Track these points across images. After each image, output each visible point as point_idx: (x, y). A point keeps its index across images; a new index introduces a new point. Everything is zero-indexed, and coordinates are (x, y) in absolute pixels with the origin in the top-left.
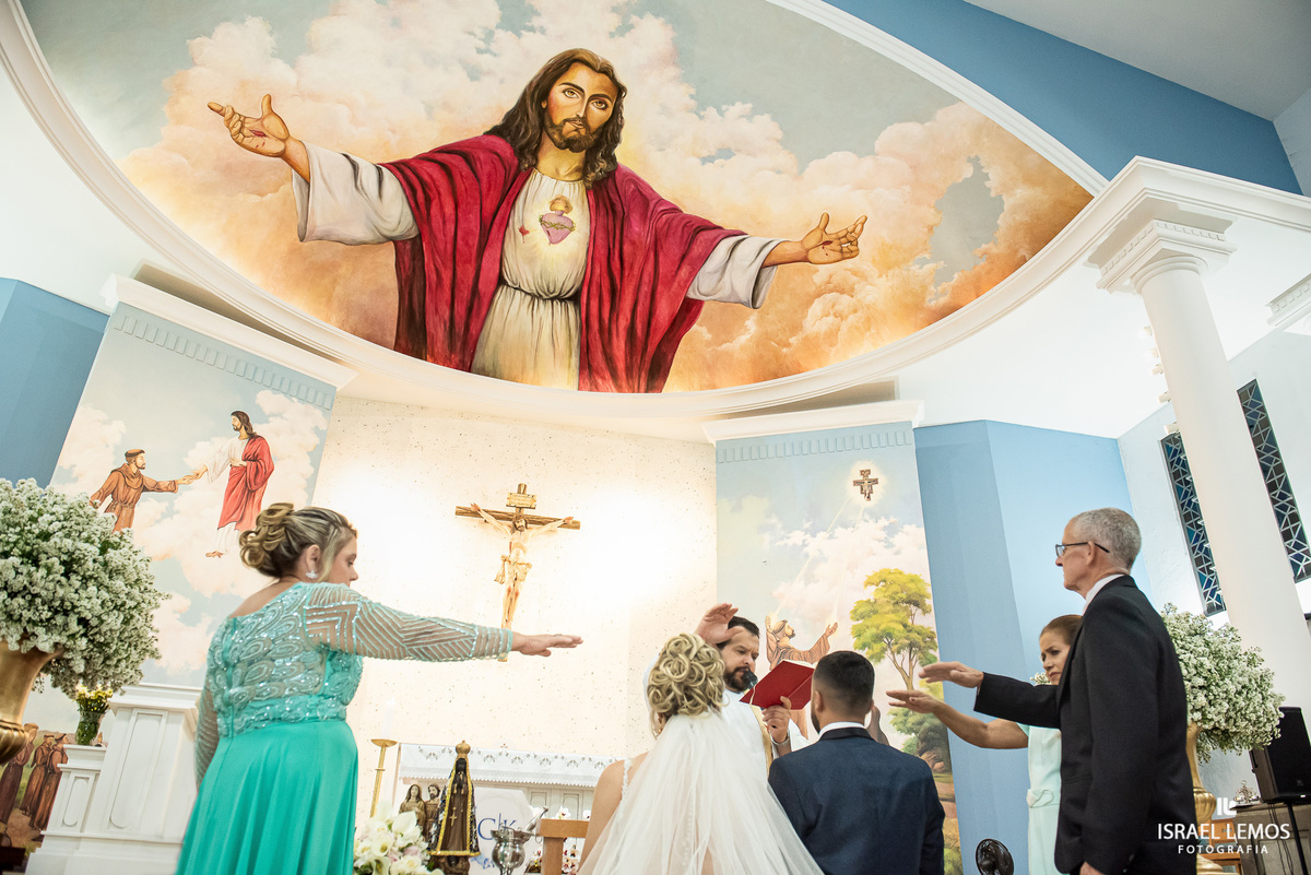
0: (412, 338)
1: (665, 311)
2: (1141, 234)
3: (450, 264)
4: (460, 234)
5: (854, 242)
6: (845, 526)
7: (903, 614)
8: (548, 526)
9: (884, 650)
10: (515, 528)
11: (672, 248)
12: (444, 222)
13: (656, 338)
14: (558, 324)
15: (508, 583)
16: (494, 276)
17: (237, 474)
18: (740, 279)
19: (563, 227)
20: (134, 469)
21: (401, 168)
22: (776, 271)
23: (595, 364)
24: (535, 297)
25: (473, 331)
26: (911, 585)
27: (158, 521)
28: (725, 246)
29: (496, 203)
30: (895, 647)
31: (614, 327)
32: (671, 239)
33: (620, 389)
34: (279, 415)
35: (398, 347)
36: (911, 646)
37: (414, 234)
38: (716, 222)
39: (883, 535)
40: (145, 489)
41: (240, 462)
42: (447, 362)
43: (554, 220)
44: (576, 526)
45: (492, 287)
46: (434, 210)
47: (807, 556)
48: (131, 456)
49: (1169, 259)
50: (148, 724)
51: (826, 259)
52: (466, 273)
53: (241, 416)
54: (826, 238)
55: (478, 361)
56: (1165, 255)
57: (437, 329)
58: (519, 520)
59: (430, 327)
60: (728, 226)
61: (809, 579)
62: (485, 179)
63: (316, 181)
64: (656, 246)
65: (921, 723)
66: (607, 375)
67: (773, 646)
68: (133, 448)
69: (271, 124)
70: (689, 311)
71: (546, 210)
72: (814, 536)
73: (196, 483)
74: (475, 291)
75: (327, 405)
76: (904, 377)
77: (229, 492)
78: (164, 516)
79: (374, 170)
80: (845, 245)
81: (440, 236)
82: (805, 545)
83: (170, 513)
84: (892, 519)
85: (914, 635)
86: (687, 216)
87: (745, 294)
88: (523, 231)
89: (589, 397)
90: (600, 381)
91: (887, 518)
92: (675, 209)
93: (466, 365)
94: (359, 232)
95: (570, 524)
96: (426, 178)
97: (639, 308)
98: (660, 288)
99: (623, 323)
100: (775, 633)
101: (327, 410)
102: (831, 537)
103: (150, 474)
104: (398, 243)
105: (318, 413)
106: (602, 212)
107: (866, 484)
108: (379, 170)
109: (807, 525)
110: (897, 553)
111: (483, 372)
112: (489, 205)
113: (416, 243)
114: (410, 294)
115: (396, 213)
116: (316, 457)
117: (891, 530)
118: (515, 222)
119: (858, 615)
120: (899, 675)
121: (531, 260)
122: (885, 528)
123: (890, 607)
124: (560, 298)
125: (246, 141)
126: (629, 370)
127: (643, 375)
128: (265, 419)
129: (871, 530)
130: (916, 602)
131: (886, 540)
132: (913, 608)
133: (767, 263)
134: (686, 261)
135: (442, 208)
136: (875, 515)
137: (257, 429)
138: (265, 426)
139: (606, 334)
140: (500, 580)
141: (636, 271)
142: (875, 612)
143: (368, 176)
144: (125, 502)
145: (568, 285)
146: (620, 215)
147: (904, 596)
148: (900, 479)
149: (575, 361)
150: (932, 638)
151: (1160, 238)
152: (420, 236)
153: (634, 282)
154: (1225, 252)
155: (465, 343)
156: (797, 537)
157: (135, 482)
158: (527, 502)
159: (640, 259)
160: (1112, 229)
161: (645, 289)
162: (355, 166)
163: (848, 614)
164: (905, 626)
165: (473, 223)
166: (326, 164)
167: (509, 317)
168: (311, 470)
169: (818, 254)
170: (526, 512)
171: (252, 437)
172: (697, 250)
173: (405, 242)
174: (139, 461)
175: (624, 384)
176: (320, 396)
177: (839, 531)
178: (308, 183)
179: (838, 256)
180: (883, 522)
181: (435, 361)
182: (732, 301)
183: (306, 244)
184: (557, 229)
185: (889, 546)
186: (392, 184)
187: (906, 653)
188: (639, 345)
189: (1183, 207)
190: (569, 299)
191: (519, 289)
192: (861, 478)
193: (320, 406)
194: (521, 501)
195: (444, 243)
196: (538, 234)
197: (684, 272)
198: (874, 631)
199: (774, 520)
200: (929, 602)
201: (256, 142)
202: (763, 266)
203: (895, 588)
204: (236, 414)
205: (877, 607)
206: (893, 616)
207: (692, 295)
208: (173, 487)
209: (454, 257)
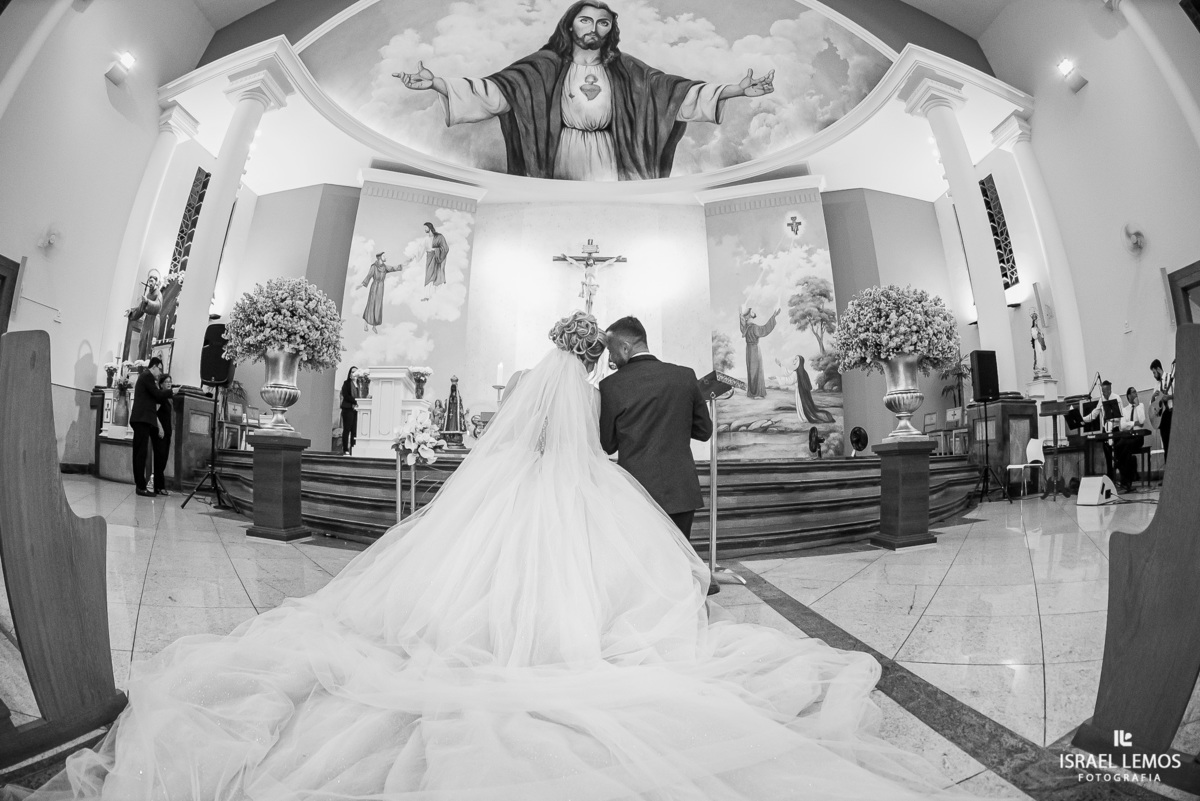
0: (517, 165)
1: (664, 131)
2: (921, 85)
3: (532, 121)
4: (534, 103)
5: (770, 84)
6: (784, 251)
7: (817, 302)
8: (607, 262)
9: (807, 324)
10: (587, 265)
11: (662, 95)
12: (525, 100)
13: (661, 146)
14: (601, 144)
15: (586, 297)
16: (558, 123)
17: (431, 255)
18: (707, 108)
19: (594, 90)
20: (381, 262)
21: (495, 77)
22: (728, 101)
23: (626, 164)
24: (584, 131)
25: (551, 154)
26: (822, 285)
27: (396, 287)
28: (694, 90)
29: (552, 84)
30: (813, 322)
31: (635, 142)
32: (661, 89)
33: (644, 178)
34: (448, 220)
35: (510, 172)
36: (822, 320)
37: (508, 109)
38: (686, 77)
39: (805, 255)
40: (388, 272)
41: (431, 249)
42: (538, 175)
43: (588, 87)
44: (624, 260)
45: (559, 130)
46: (518, 94)
47: (762, 269)
48: (379, 256)
49: (936, 100)
50: (387, 386)
51: (756, 94)
52: (542, 125)
53: (429, 225)
54: (753, 82)
55: (556, 171)
56: (933, 97)
57: (530, 159)
58: (589, 260)
59: (526, 157)
60: (694, 79)
61: (764, 283)
62: (544, 73)
63: (452, 95)
64: (653, 94)
65: (826, 365)
66: (635, 170)
67: (744, 323)
68: (379, 253)
69: (425, 74)
70: (678, 129)
71: (583, 83)
72: (765, 257)
73: (411, 263)
74: (549, 133)
75: (473, 210)
76: (811, 161)
77: (428, 266)
78: (398, 283)
79: (481, 82)
80: (766, 86)
81: (524, 107)
82: (760, 263)
83: (401, 281)
84: (810, 246)
85: (824, 315)
86: (667, 75)
87: (711, 115)
88: (571, 96)
89: (625, 184)
90: (631, 174)
91: (807, 245)
92: (660, 73)
93: (550, 175)
94: (478, 114)
95: (620, 260)
96: (511, 79)
97: (648, 130)
98: (659, 117)
99: (640, 138)
100: (745, 315)
101: (473, 213)
102: (776, 257)
103: (389, 264)
104: (500, 116)
105: (469, 216)
106: (616, 78)
107: (794, 226)
108: (484, 81)
109: (761, 251)
110: (814, 266)
111: (560, 177)
112: (549, 86)
113: (511, 114)
114: (512, 142)
115: (497, 100)
116: (470, 240)
117: (810, 252)
118: (566, 92)
119: (791, 303)
120: (815, 337)
121: (579, 111)
122: (806, 251)
123: (810, 298)
124: (600, 130)
125: (413, 86)
126: (648, 166)
127: (657, 168)
128: (441, 224)
129: (798, 253)
130: (825, 294)
131: (807, 258)
132: (823, 298)
133: (722, 97)
134: (672, 101)
135: (522, 93)
136: (800, 244)
137: (438, 230)
138: (441, 228)
139: (631, 147)
140: (582, 295)
141: (643, 109)
142: (802, 301)
143: (479, 86)
144: (379, 279)
145: (603, 122)
146: (627, 79)
147: (818, 291)
148: (814, 223)
149: (614, 164)
150: (834, 316)
151: (929, 88)
152: (512, 110)
153: (643, 115)
154: (963, 99)
155: (547, 163)
156: (756, 258)
157: (382, 269)
158: (594, 249)
159: (644, 102)
160: (906, 81)
161: (650, 118)
162: (470, 82)
163: (787, 303)
164: (819, 309)
165: (541, 97)
166: (456, 86)
167: (572, 145)
168: (468, 247)
169: (750, 91)
170: (594, 255)
171: (436, 234)
172: (677, 93)
173: (504, 115)
174: (383, 258)
175: (646, 174)
176: (469, 206)
177: (780, 254)
178: (447, 97)
179: (762, 92)
180: (805, 248)
181: (532, 176)
182: (704, 120)
183: (451, 128)
184: (591, 92)
185: (809, 262)
186: (492, 86)
187: (819, 325)
188: (652, 150)
189: (938, 73)
190: (606, 129)
191: (575, 128)
192: (791, 222)
193: (470, 212)
194: (590, 249)
195: (527, 111)
196: (580, 97)
197: (672, 106)
198: (801, 312)
199: (742, 249)
200: (832, 295)
201: (418, 84)
202: (719, 100)
203: (813, 287)
204: (426, 224)
205: (803, 298)
206: (812, 304)
207: (679, 119)
208: (400, 268)
209: (533, 117)
